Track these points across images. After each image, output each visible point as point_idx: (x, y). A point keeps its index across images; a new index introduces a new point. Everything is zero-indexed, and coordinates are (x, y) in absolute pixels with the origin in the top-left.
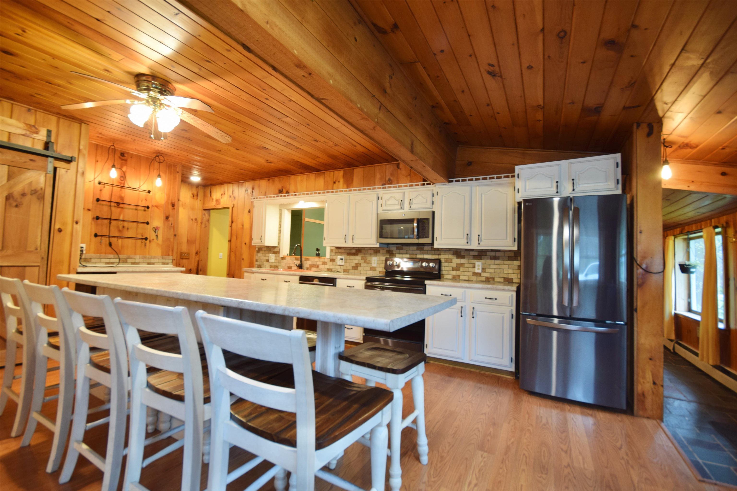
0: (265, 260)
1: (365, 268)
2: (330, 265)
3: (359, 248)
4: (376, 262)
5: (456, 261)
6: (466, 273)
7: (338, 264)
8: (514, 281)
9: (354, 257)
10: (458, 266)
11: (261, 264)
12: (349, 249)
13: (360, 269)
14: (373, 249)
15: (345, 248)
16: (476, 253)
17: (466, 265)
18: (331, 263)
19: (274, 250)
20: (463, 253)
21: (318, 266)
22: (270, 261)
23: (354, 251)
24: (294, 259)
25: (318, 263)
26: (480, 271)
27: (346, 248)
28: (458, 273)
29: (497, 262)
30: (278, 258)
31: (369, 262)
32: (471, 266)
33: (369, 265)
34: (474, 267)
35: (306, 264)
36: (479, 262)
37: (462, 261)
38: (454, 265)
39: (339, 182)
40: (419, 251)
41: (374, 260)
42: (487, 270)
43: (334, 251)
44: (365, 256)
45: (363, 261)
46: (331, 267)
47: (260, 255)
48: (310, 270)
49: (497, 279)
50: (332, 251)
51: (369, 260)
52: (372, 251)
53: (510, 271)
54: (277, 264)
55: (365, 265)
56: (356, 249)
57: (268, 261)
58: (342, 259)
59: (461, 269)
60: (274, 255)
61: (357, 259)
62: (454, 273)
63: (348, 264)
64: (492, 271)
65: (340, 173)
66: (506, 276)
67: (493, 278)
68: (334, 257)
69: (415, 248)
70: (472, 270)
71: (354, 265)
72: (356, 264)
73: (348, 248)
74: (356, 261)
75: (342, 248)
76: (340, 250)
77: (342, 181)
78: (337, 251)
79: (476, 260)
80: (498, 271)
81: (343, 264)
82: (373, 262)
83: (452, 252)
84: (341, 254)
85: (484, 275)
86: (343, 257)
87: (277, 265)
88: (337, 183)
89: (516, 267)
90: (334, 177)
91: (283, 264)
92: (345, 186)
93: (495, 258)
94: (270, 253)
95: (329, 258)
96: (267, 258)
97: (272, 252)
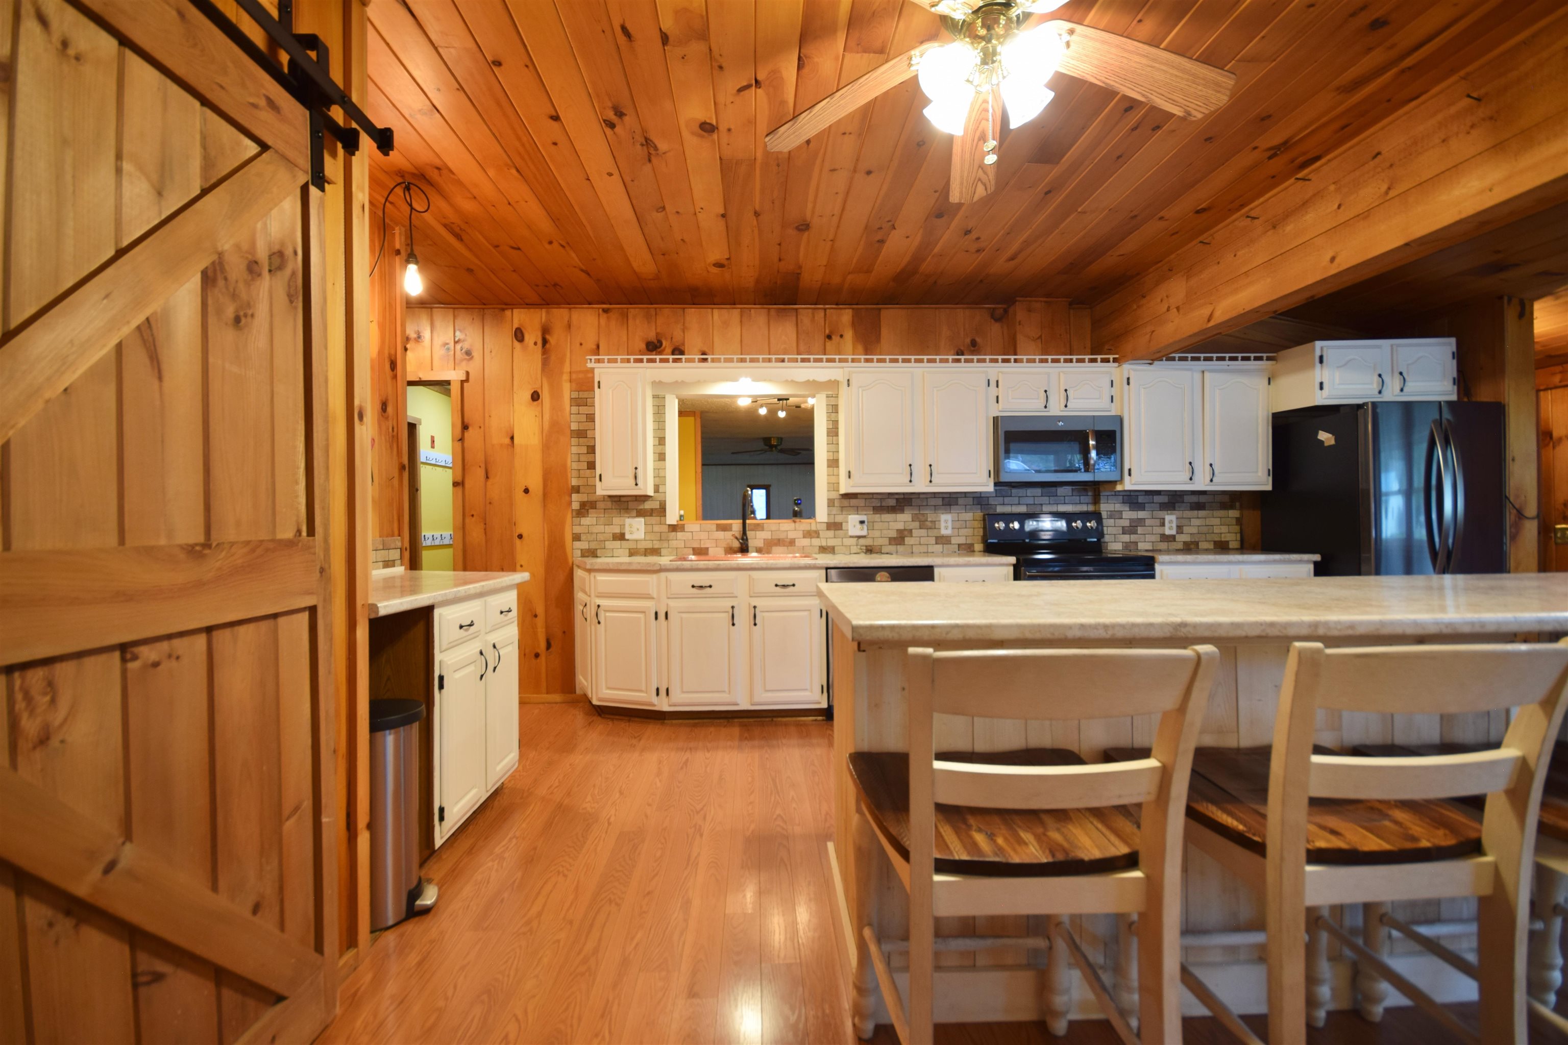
0: (611, 535)
1: (923, 540)
2: (828, 538)
3: (904, 494)
4: (950, 524)
5: (1129, 515)
6: (1148, 538)
7: (851, 533)
8: (1231, 546)
9: (894, 515)
10: (1133, 524)
11: (593, 545)
12: (879, 497)
13: (911, 543)
14: (941, 496)
15: (866, 496)
16: (1164, 499)
17: (1148, 522)
18: (831, 533)
19: (641, 507)
20: (1141, 499)
21: (792, 542)
22: (627, 537)
23: (892, 502)
24: (714, 527)
25: (791, 535)
26: (1173, 532)
27: (871, 496)
28: (1134, 538)
29: (1202, 513)
30: (657, 528)
31: (934, 525)
32: (1158, 522)
33: (934, 533)
34: (1163, 525)
35: (756, 539)
36: (1171, 514)
37: (1141, 514)
38: (1126, 523)
39: (841, 336)
41: (946, 521)
42: (1186, 529)
43: (837, 504)
44: (921, 512)
45: (917, 524)
46: (831, 543)
47: (586, 521)
48: (769, 552)
49: (1203, 545)
50: (831, 503)
51: (931, 521)
52: (939, 501)
53: (1224, 529)
54: (657, 545)
55: (923, 532)
56: (897, 497)
57: (621, 537)
58: (862, 522)
59: (1140, 530)
60: (642, 520)
61: (902, 520)
62: (1126, 538)
63: (877, 534)
64: (1194, 530)
65: (846, 316)
66: (1217, 539)
67: (1197, 544)
68: (839, 519)
69: (1038, 491)
70: (1158, 530)
71: (894, 534)
72: (899, 531)
73: (875, 496)
74: (900, 526)
75: (859, 496)
76: (854, 502)
77: (849, 335)
78: (846, 502)
79: (1165, 512)
80: (1204, 529)
81: (864, 533)
82: (943, 525)
83: (1121, 497)
84: (857, 510)
85: (1182, 538)
86: (864, 518)
87: (656, 547)
88: (835, 338)
89: (1234, 522)
90: (825, 324)
91: (674, 543)
92: (860, 348)
93: (1199, 506)
94: (628, 516)
95: (826, 521)
96: (617, 530)
97: (635, 511)
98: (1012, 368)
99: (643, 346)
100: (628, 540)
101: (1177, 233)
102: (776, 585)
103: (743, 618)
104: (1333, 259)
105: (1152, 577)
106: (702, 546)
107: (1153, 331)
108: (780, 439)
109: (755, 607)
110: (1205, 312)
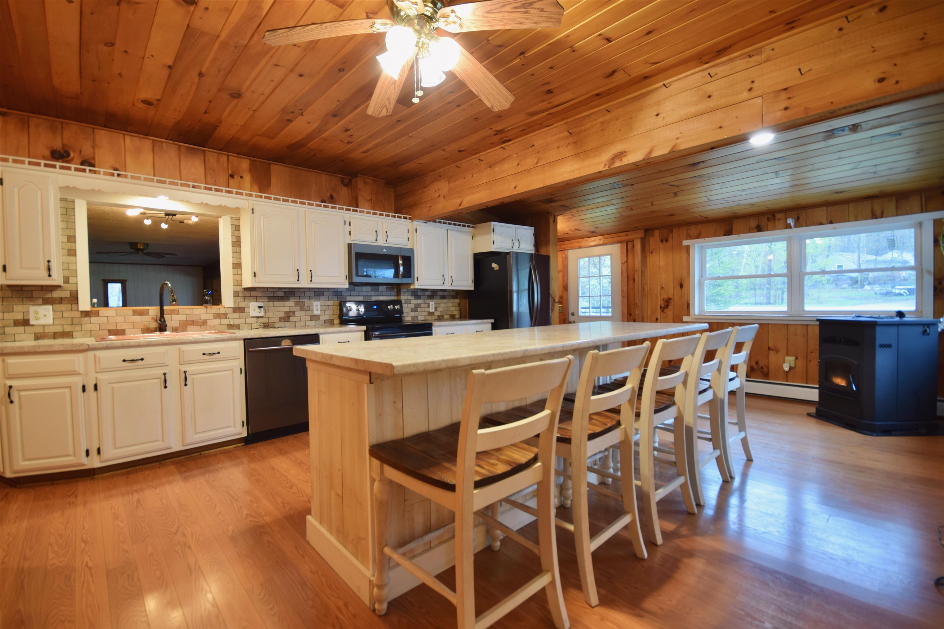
0: (12, 321)
1: (302, 318)
2: (235, 319)
3: (289, 288)
4: (319, 308)
5: (414, 302)
6: (423, 314)
7: (251, 315)
8: (456, 317)
9: (282, 302)
10: (416, 307)
12: (272, 290)
13: (294, 320)
14: (313, 290)
15: (263, 290)
16: (428, 293)
17: (422, 305)
18: (236, 315)
19: (49, 296)
20: (419, 293)
21: (205, 323)
22: (32, 322)
23: (281, 294)
25: (204, 317)
26: (433, 310)
27: (266, 290)
28: (416, 314)
29: (445, 301)
30: (68, 314)
31: (309, 308)
32: (426, 305)
33: (309, 313)
34: (429, 307)
35: (172, 320)
36: (432, 301)
37: (419, 301)
38: (413, 306)
39: (241, 177)
40: (373, 292)
41: (317, 306)
42: (438, 309)
43: (240, 294)
44: (301, 300)
45: (298, 308)
46: (236, 322)
48: (184, 330)
49: (446, 317)
50: (236, 294)
51: (307, 306)
52: (312, 294)
53: (453, 309)
54: (68, 329)
55: (302, 313)
56: (284, 290)
57: (26, 323)
58: (260, 307)
59: (419, 309)
60: (50, 307)
61: (289, 305)
62: (413, 314)
63: (271, 315)
64: (442, 309)
65: (245, 164)
66: (451, 314)
67: (443, 316)
68: (242, 305)
69: (369, 288)
70: (427, 309)
71: (283, 315)
72: (286, 313)
73: (269, 290)
74: (287, 309)
75: (257, 289)
76: (253, 293)
77: (247, 178)
78: (247, 294)
79: (430, 300)
80: (446, 309)
81: (262, 314)
82: (315, 308)
83: (410, 292)
84: (256, 299)
85: (437, 313)
86: (261, 304)
88: (237, 178)
89: (457, 305)
90: (228, 166)
91: (87, 327)
92: (256, 187)
93: (443, 297)
94: (33, 303)
95: (233, 307)
96: (20, 317)
97: (41, 300)
98: (357, 215)
99: (47, 153)
100: (33, 325)
101: (447, 159)
102: (204, 354)
103: (174, 381)
104: (515, 187)
105: (431, 334)
106: (118, 328)
107: (431, 206)
108: (147, 245)
109: (185, 372)
110: (459, 201)
